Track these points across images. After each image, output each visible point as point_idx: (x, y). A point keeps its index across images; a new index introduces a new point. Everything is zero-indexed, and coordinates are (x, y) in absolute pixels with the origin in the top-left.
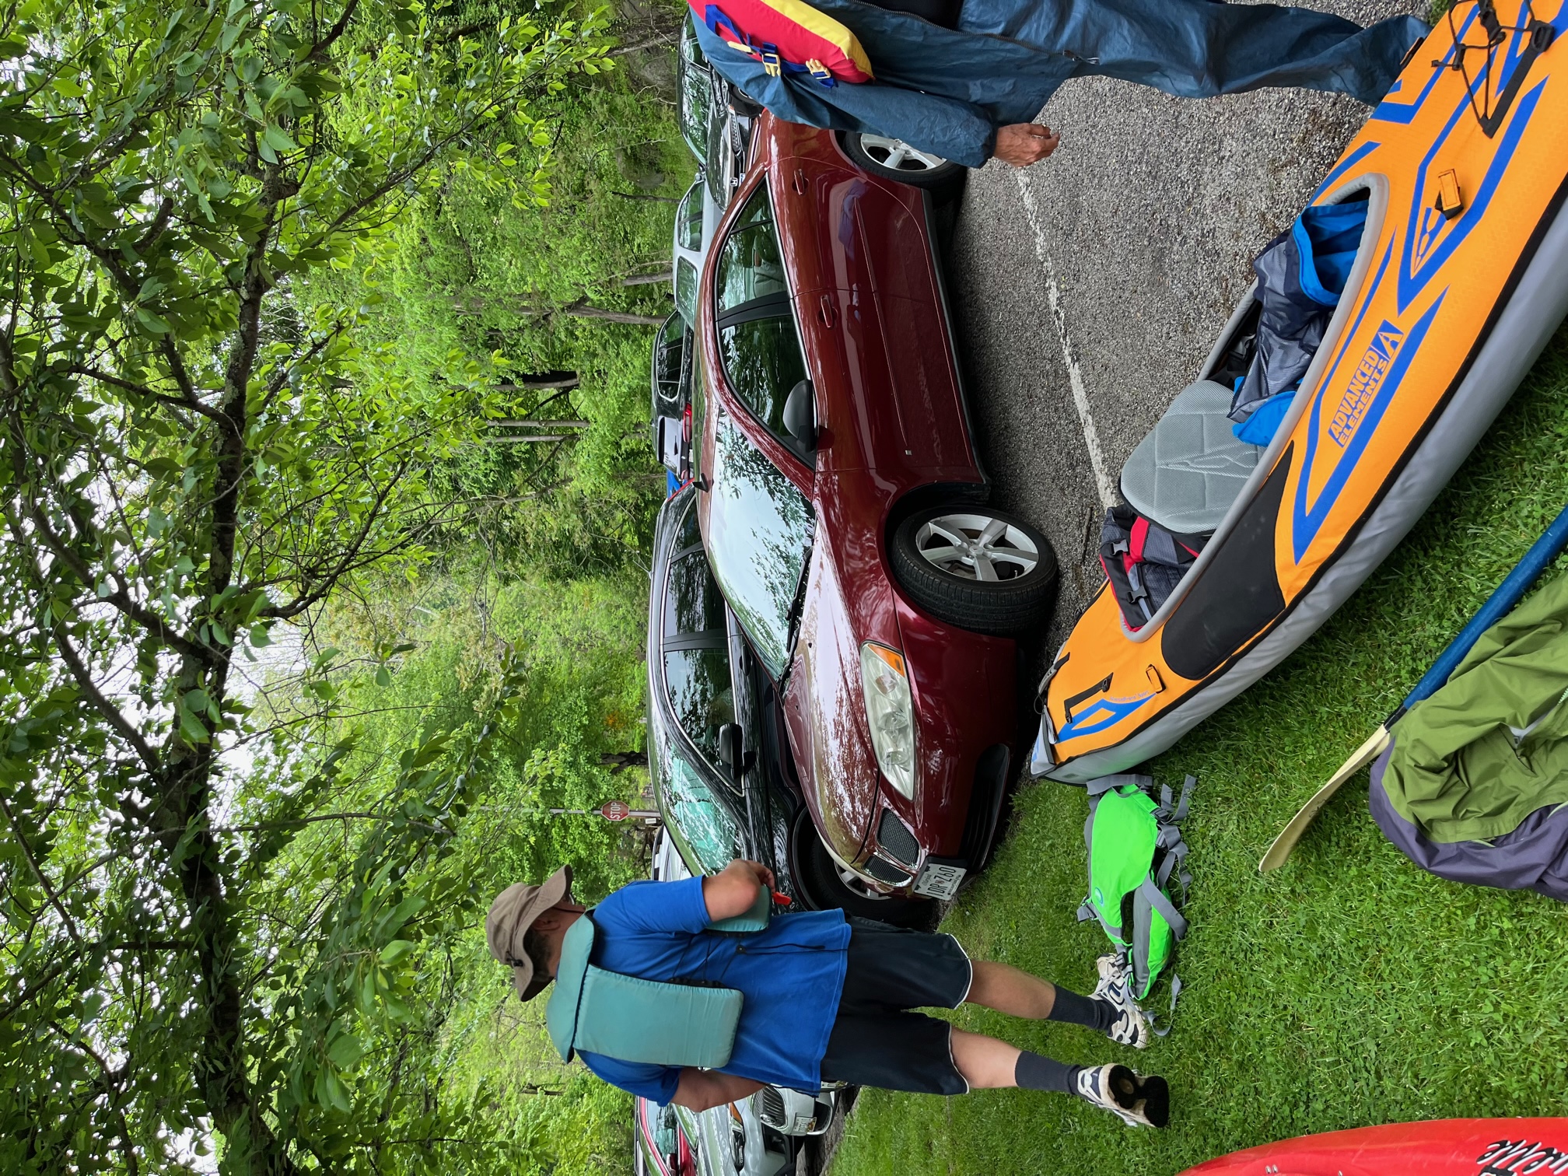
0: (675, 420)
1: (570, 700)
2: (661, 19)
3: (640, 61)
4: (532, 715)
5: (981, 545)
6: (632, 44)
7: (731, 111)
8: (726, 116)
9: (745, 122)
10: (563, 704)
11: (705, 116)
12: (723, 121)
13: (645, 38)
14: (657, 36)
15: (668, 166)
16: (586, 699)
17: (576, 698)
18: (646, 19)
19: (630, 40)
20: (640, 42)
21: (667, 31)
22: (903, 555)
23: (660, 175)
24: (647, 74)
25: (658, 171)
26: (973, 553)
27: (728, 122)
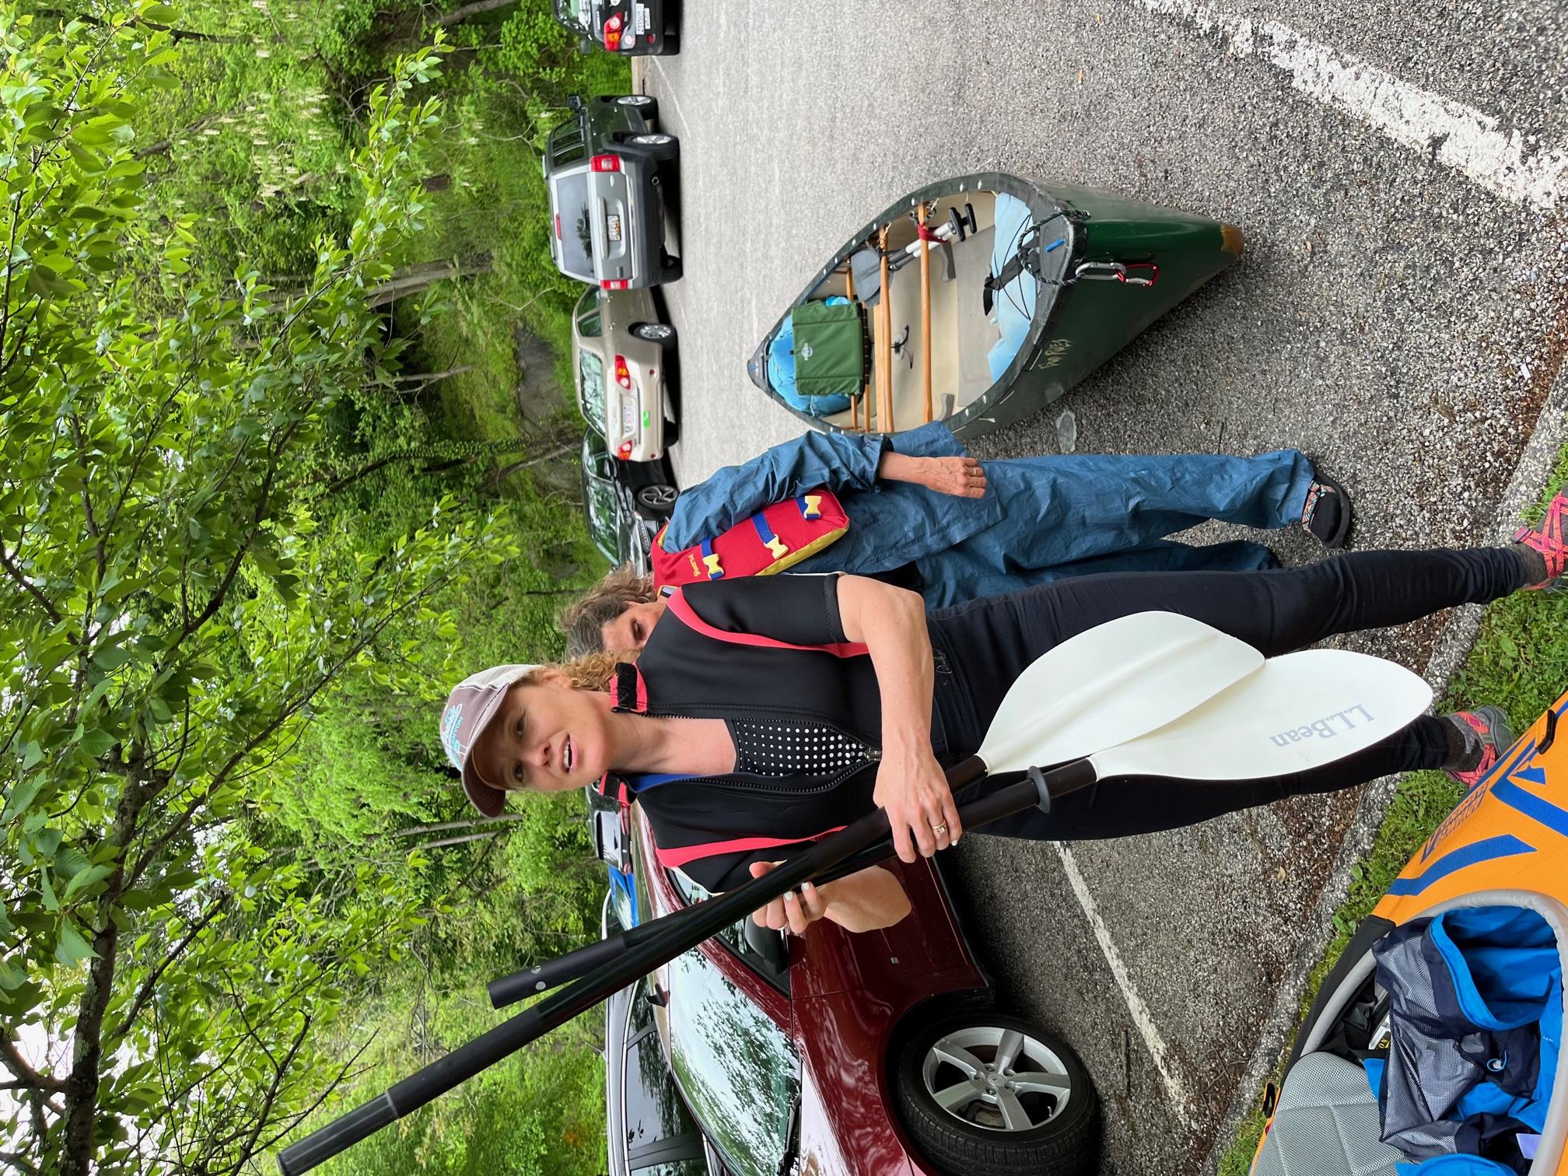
0: (613, 813)
1: (524, 1128)
2: (561, 433)
3: (545, 470)
4: (483, 1149)
5: (1001, 1072)
6: (535, 457)
7: (638, 517)
8: (633, 522)
9: (653, 526)
10: (517, 1134)
11: (613, 520)
12: (631, 526)
13: (548, 450)
14: (558, 448)
15: (581, 557)
16: (542, 1123)
17: (531, 1124)
18: (546, 435)
19: (534, 453)
20: (544, 454)
21: (569, 442)
22: (914, 1106)
23: (573, 566)
24: (553, 479)
25: (572, 562)
26: (993, 1085)
27: (636, 527)
